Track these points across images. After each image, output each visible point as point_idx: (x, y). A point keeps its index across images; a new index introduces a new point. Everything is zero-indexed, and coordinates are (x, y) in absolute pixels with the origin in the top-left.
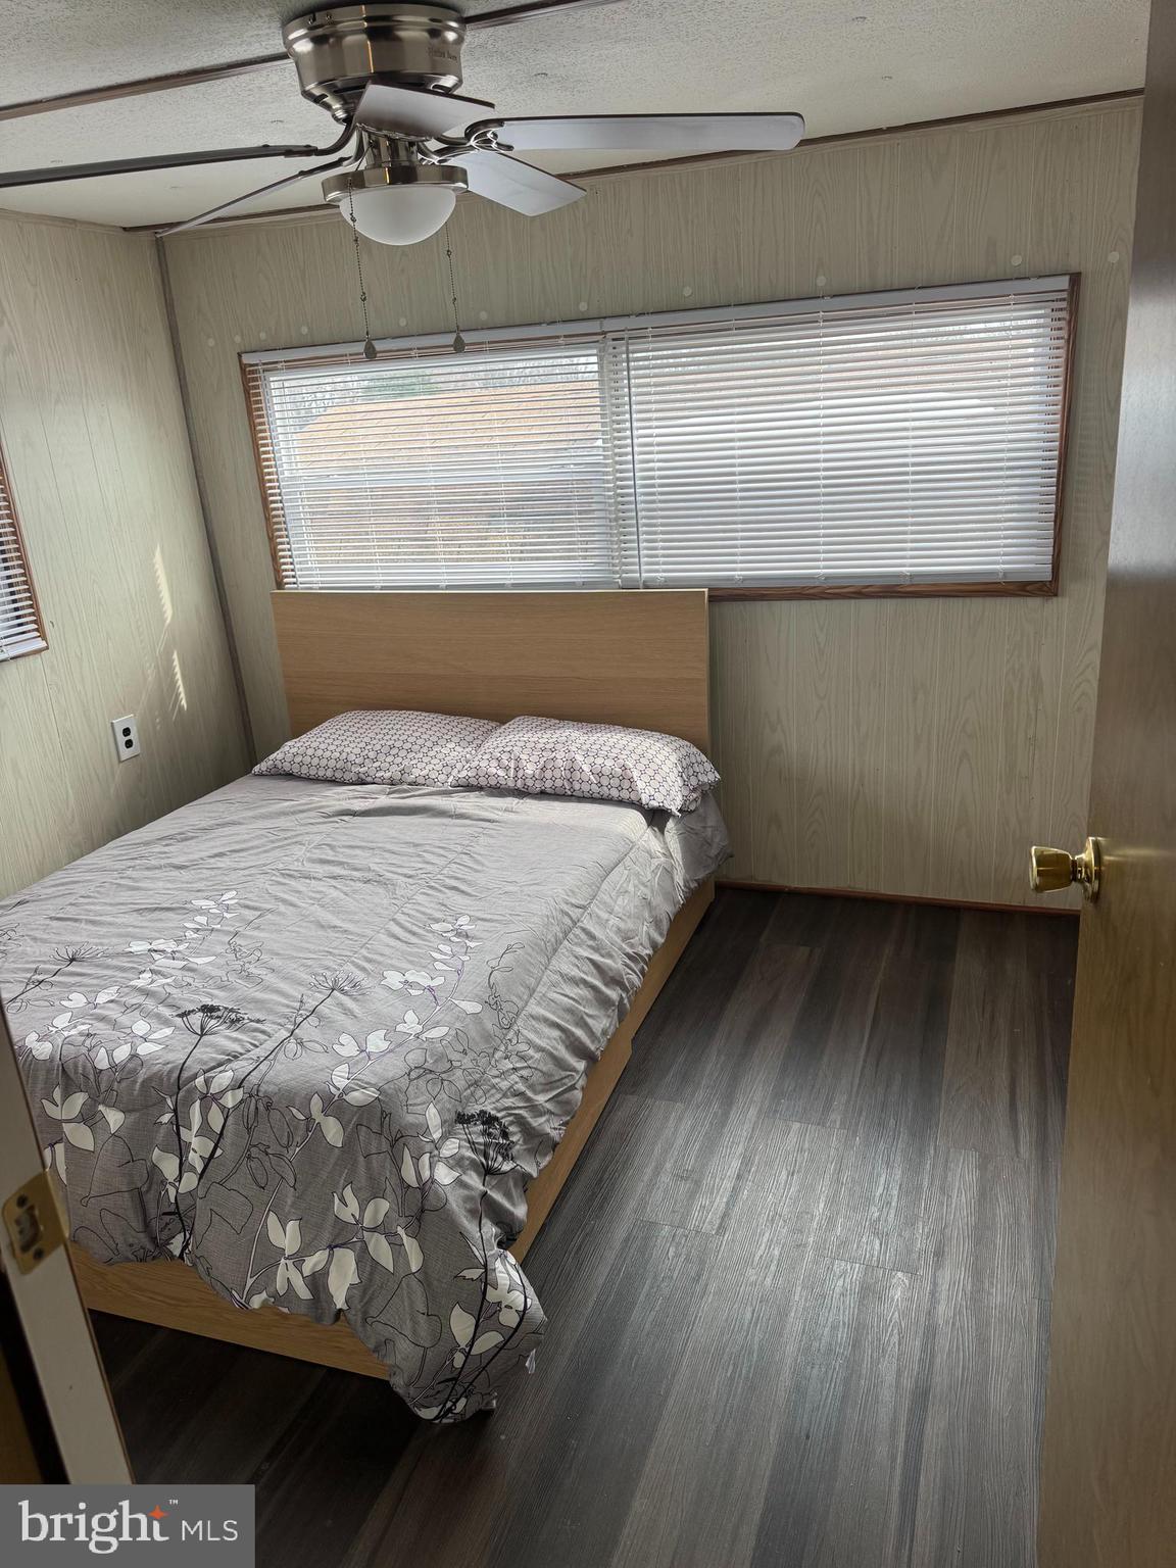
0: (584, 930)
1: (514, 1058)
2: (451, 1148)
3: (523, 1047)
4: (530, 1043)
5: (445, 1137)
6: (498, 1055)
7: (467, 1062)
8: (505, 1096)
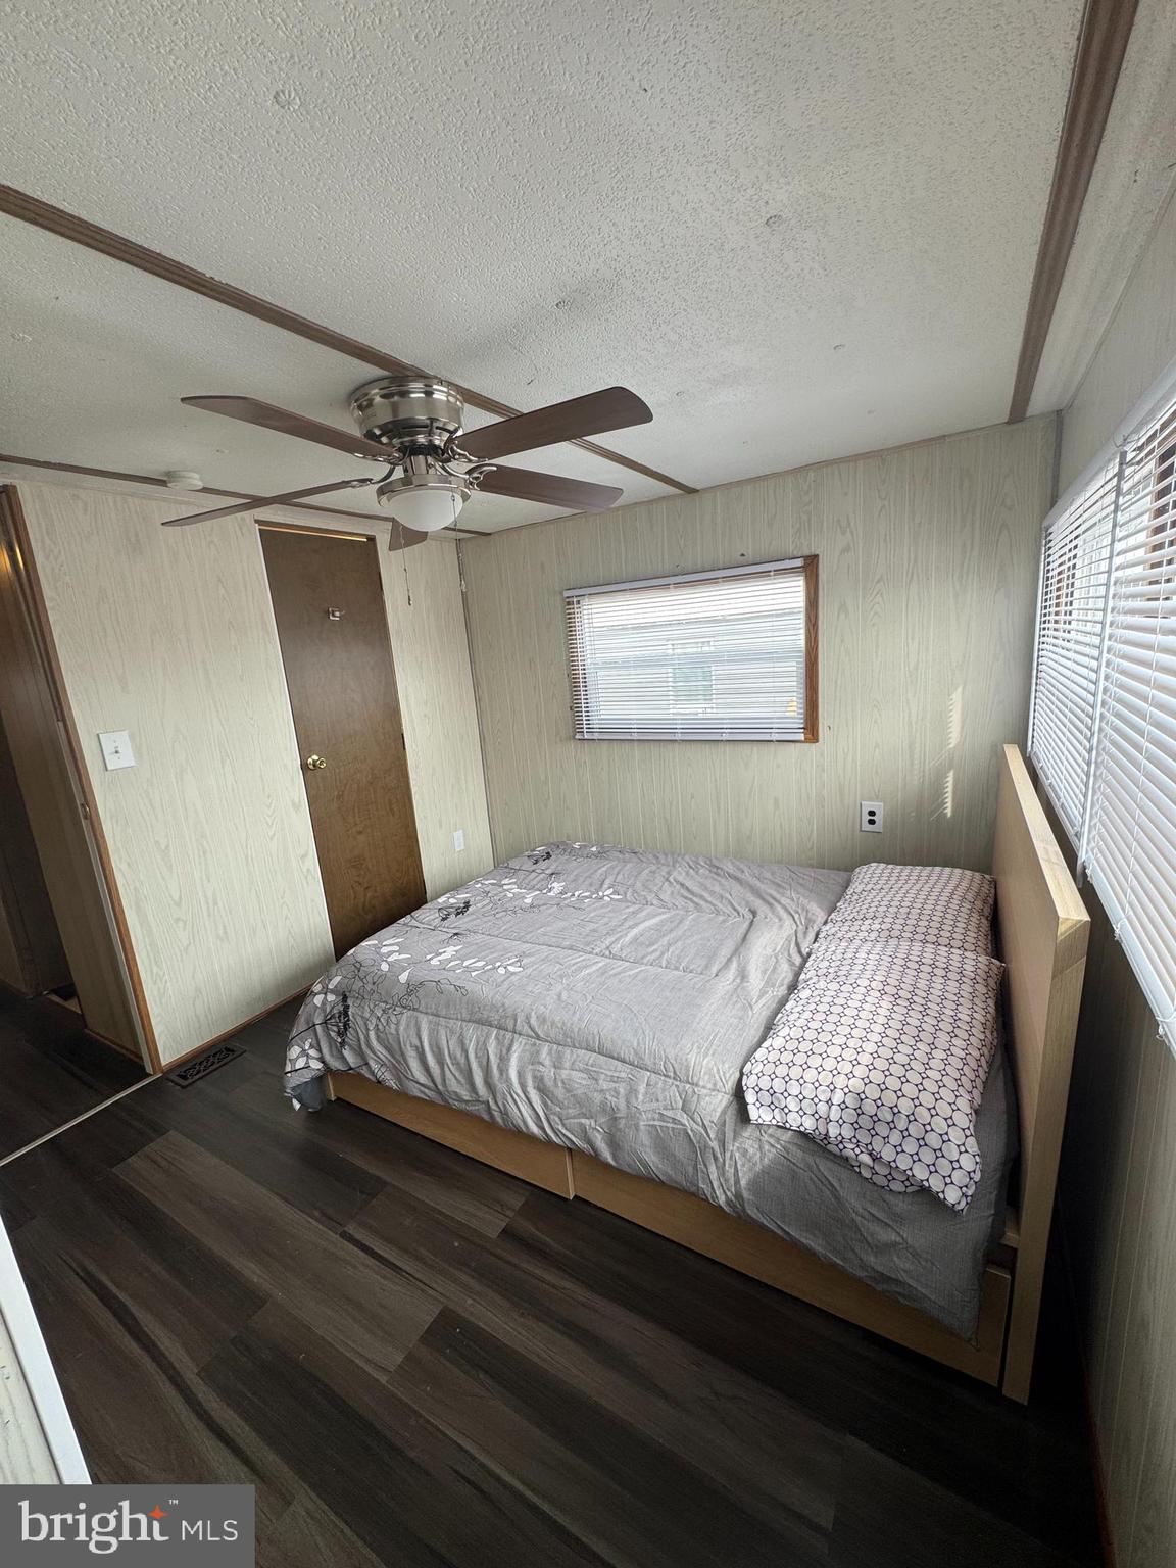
0: (512, 1041)
1: (385, 1016)
2: (331, 998)
3: (393, 1019)
4: (398, 1024)
5: (332, 992)
6: (383, 1005)
7: (369, 987)
8: (362, 1017)
